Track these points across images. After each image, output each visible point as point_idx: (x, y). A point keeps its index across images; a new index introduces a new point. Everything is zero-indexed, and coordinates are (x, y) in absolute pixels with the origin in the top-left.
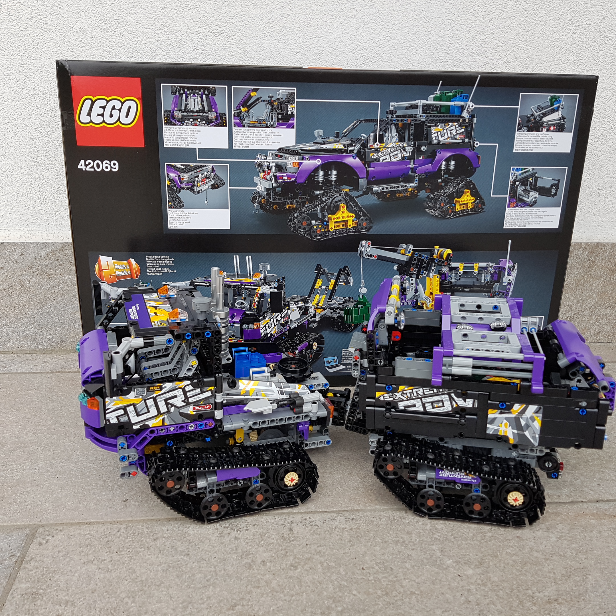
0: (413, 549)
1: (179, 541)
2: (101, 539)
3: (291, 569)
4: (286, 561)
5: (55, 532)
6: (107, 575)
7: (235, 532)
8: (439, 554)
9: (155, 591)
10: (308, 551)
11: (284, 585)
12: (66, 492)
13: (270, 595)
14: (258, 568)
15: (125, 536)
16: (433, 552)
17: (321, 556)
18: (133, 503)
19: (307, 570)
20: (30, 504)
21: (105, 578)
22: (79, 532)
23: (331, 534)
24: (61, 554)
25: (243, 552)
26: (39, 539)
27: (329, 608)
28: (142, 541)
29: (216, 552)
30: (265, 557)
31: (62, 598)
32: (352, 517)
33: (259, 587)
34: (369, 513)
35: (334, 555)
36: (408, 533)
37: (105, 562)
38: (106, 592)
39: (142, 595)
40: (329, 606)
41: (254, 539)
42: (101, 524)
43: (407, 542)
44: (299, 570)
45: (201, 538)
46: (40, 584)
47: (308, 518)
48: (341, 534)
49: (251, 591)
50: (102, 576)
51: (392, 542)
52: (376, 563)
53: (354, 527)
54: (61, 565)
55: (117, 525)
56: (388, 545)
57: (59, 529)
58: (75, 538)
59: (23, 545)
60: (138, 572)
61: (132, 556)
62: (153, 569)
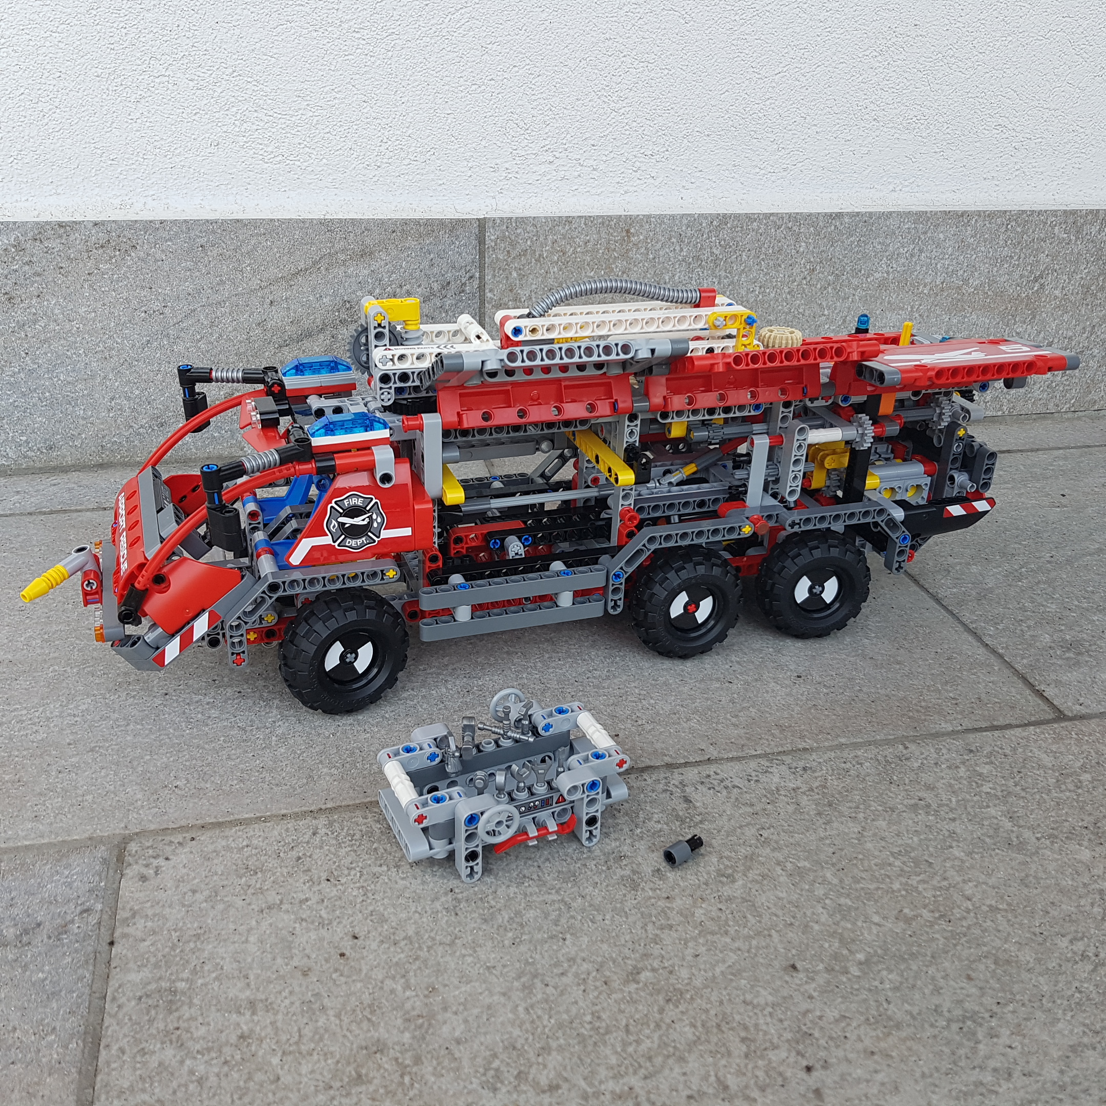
0: (954, 820)
2: (282, 854)
3: (722, 883)
5: (167, 847)
6: (323, 932)
8: (1008, 825)
9: (448, 958)
10: (741, 841)
11: (723, 918)
12: (165, 760)
13: (701, 941)
14: (652, 885)
15: (334, 842)
16: (995, 821)
17: (774, 850)
18: (325, 770)
19: (757, 882)
20: (88, 792)
21: (322, 939)
22: (224, 843)
23: (773, 802)
24: (200, 897)
26: (135, 867)
27: (836, 957)
31: (236, 997)
32: (801, 764)
33: (671, 927)
34: (831, 755)
35: (798, 844)
36: (930, 788)
37: (308, 903)
38: (336, 970)
39: (420, 968)
40: (836, 953)
42: (270, 820)
43: (934, 806)
44: (740, 882)
46: (174, 969)
47: (712, 773)
48: (793, 800)
49: (657, 935)
50: (313, 935)
51: (904, 809)
52: (892, 854)
53: (814, 786)
54: (209, 921)
55: (306, 821)
56: (899, 815)
57: (176, 841)
58: (221, 859)
59: (103, 884)
60: (393, 918)
61: (365, 885)
62: (424, 908)
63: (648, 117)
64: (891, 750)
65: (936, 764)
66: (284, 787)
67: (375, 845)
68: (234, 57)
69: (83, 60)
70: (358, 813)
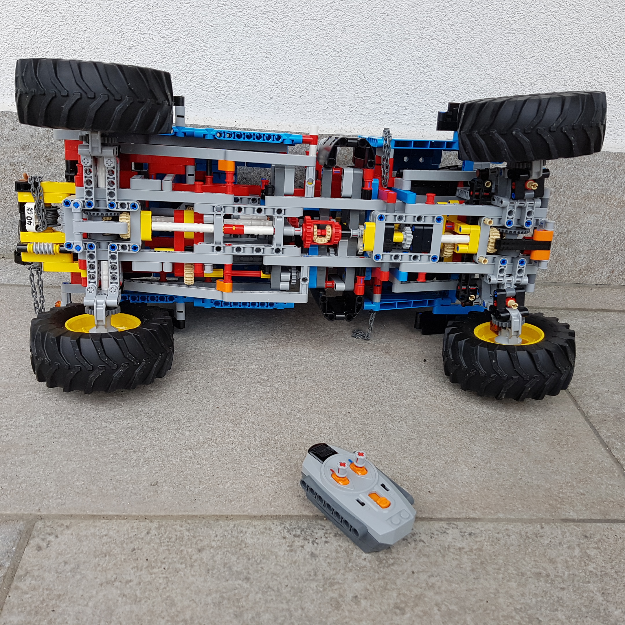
0: (563, 589)
1: (233, 554)
2: (124, 545)
3: (396, 614)
4: (387, 599)
5: (59, 529)
6: (134, 606)
7: (311, 544)
8: (600, 599)
10: (416, 583)
14: (349, 608)
15: (158, 541)
16: (592, 595)
17: (436, 593)
18: (166, 488)
19: (419, 616)
20: (24, 482)
21: (132, 612)
22: (92, 531)
23: (444, 556)
24: (68, 567)
25: (325, 579)
26: (37, 539)
28: (182, 551)
29: (287, 577)
30: (356, 590)
32: (469, 530)
34: (491, 526)
35: (453, 592)
36: (552, 561)
37: (131, 584)
41: (338, 557)
42: (124, 519)
43: (552, 576)
44: (409, 615)
45: (263, 551)
46: (39, 617)
48: (458, 557)
50: (128, 608)
51: (531, 575)
52: (515, 609)
53: (475, 548)
54: (69, 586)
55: (145, 523)
56: (526, 580)
57: (65, 525)
58: (88, 542)
59: (14, 548)
60: (179, 604)
61: (169, 576)
62: (200, 600)
64: (531, 528)
65: (560, 543)
66: (139, 496)
67: (183, 548)
68: (189, 25)
69: (100, 21)
70: (178, 522)
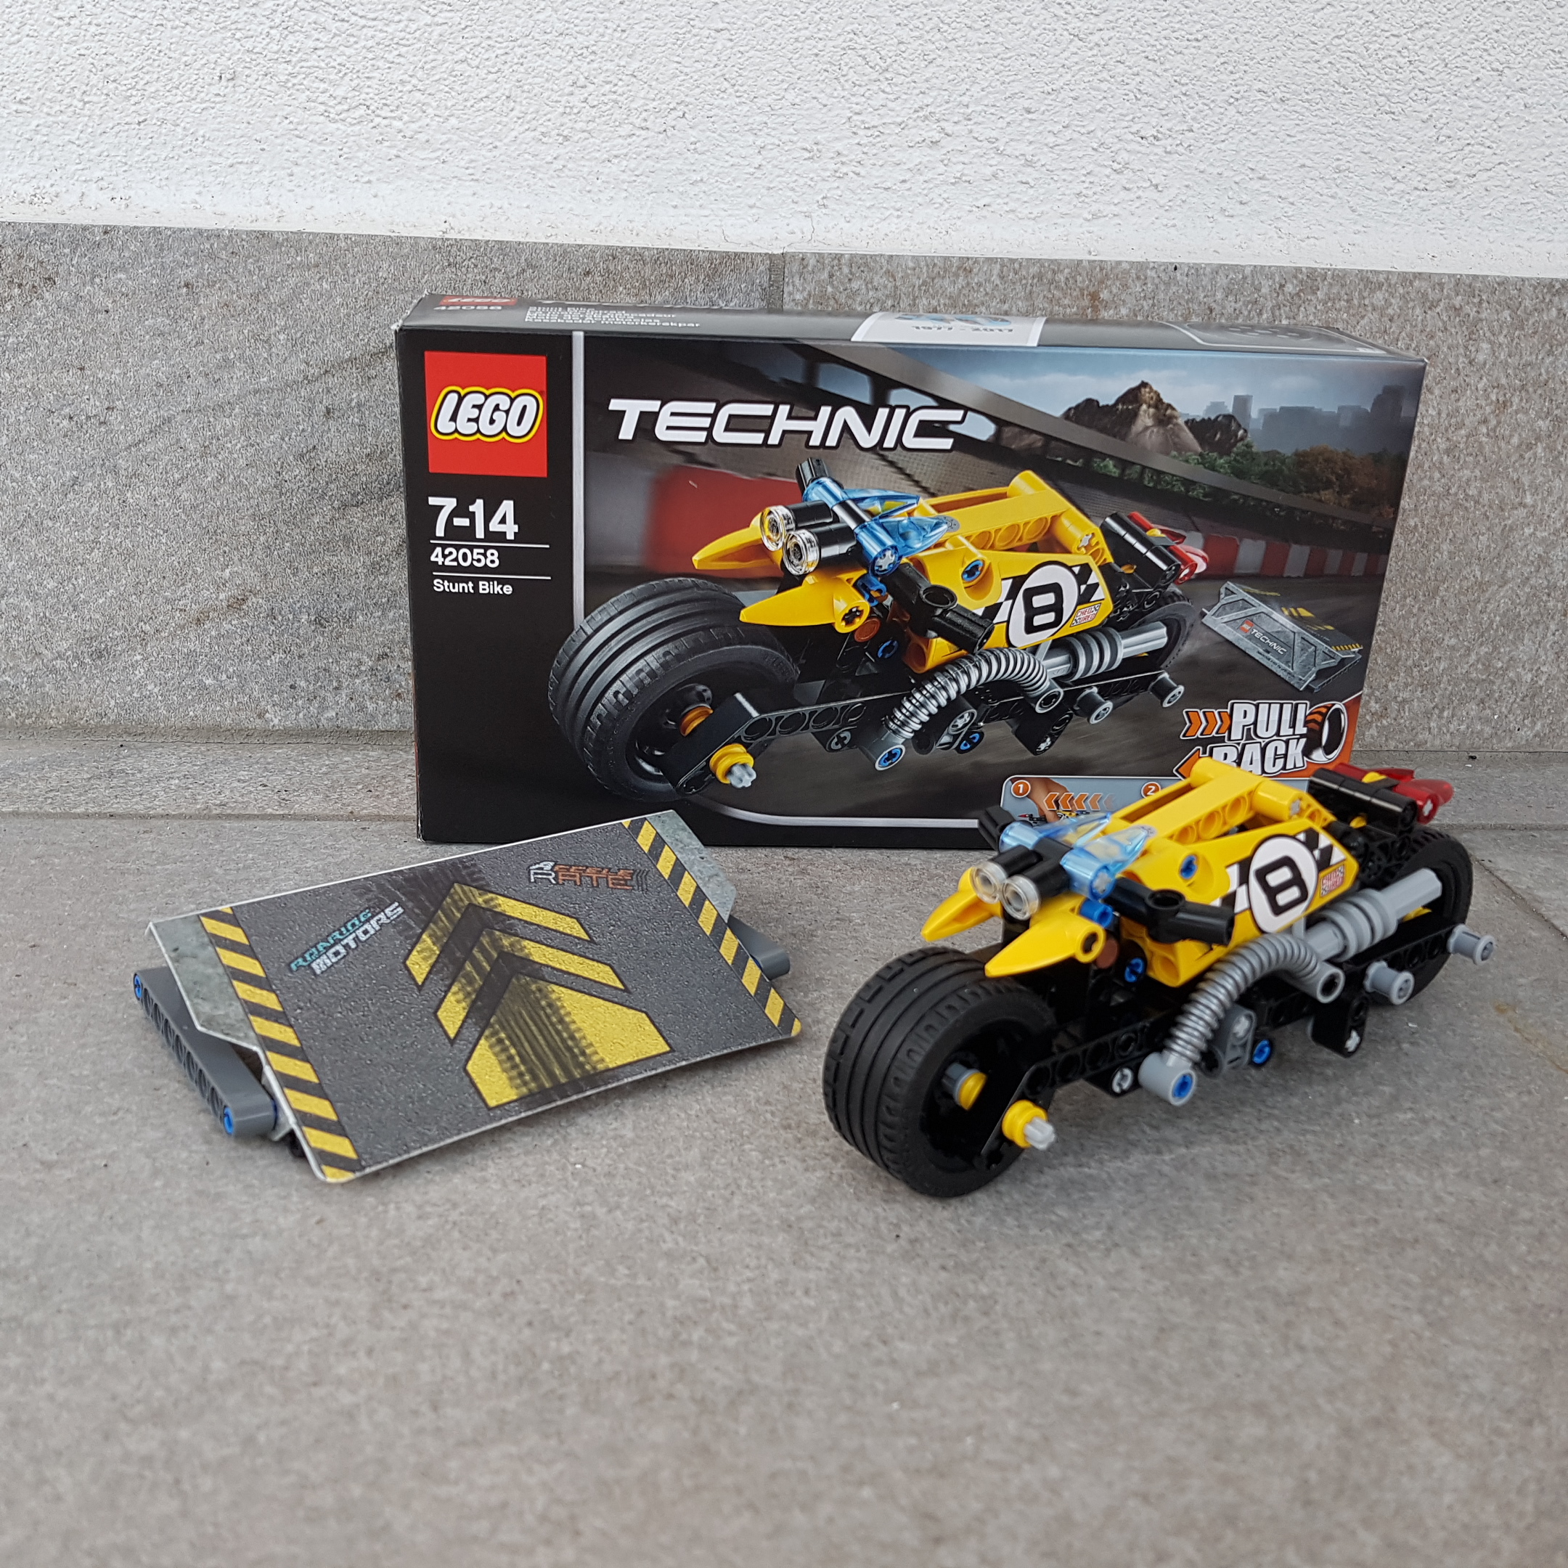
63: (1151, 53)
